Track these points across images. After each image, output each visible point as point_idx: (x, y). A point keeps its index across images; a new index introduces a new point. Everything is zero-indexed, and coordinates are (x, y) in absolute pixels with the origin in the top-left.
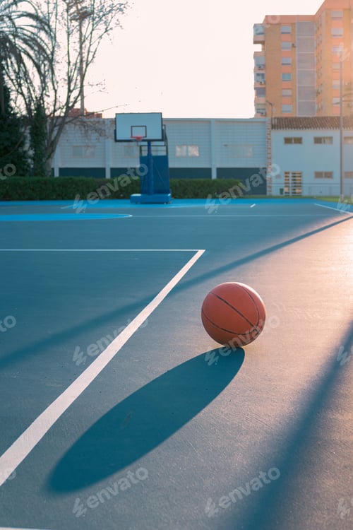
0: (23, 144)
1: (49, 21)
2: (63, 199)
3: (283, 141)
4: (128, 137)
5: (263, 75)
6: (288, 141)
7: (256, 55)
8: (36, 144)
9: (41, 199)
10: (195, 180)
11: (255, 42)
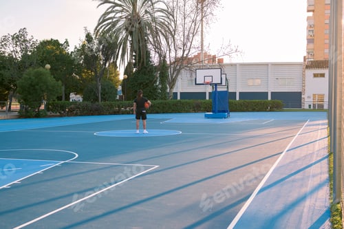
0: (156, 81)
1: (173, 12)
2: (176, 113)
3: (313, 75)
4: (202, 82)
5: (313, 31)
6: (315, 76)
7: (308, 18)
8: (162, 82)
9: (163, 113)
10: (254, 101)
11: (308, 11)
